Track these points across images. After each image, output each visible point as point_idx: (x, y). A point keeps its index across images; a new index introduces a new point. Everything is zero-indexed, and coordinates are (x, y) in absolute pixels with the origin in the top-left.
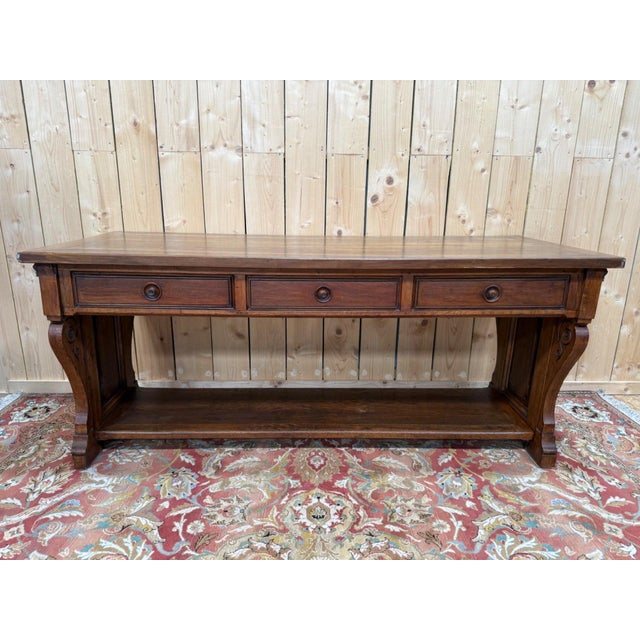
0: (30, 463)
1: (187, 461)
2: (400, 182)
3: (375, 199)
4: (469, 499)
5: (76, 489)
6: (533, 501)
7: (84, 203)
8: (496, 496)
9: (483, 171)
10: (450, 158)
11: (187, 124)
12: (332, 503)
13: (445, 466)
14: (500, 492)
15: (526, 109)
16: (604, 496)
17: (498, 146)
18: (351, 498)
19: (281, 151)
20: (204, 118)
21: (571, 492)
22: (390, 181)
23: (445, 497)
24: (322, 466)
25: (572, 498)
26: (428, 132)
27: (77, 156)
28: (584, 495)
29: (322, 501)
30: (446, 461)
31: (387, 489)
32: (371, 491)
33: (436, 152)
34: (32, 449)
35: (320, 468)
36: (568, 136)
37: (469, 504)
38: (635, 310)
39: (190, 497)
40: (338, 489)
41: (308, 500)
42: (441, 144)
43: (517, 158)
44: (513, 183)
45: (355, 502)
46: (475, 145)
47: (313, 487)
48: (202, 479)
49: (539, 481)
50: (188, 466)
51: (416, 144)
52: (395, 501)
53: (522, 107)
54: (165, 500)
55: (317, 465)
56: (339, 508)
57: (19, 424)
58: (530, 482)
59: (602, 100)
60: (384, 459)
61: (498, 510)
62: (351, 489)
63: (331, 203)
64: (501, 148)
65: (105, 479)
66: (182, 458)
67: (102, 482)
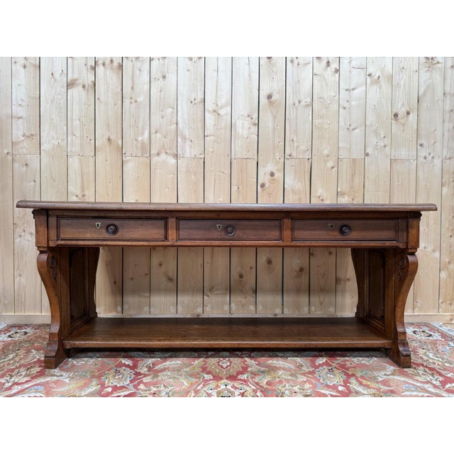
0: (8, 364)
1: (127, 363)
2: (278, 175)
3: (263, 186)
4: (341, 385)
5: (42, 380)
6: (389, 386)
7: (71, 188)
8: (361, 384)
9: (333, 168)
10: (310, 160)
11: (143, 140)
12: (236, 388)
13: (320, 365)
14: (364, 381)
15: (357, 130)
16: (443, 383)
17: (341, 153)
18: (250, 385)
19: (202, 156)
20: (153, 136)
21: (418, 381)
22: (272, 174)
23: (322, 384)
24: (228, 366)
25: (419, 384)
26: (296, 144)
27: (70, 160)
28: (428, 382)
29: (229, 387)
30: (321, 362)
31: (278, 380)
32: (266, 381)
33: (301, 157)
34: (11, 356)
35: (227, 367)
36: (385, 146)
37: (340, 388)
38: (447, 260)
39: (128, 385)
40: (240, 380)
41: (218, 386)
42: (305, 152)
43: (353, 159)
44: (353, 175)
45: (253, 387)
46: (326, 152)
47: (221, 379)
48: (138, 374)
49: (393, 374)
50: (128, 366)
51: (288, 152)
52: (284, 387)
53: (354, 129)
54: (109, 387)
55: (225, 366)
56: (242, 391)
57: (4, 341)
58: (385, 375)
59: (403, 125)
60: (275, 362)
61: (363, 392)
62: (250, 380)
63: (234, 188)
64: (343, 154)
65: (64, 374)
66: (123, 362)
67: (61, 376)
